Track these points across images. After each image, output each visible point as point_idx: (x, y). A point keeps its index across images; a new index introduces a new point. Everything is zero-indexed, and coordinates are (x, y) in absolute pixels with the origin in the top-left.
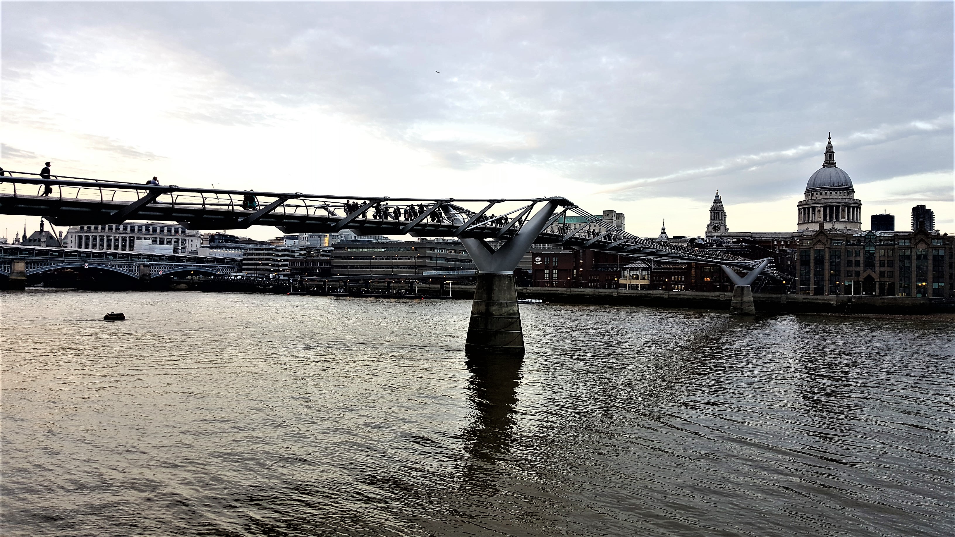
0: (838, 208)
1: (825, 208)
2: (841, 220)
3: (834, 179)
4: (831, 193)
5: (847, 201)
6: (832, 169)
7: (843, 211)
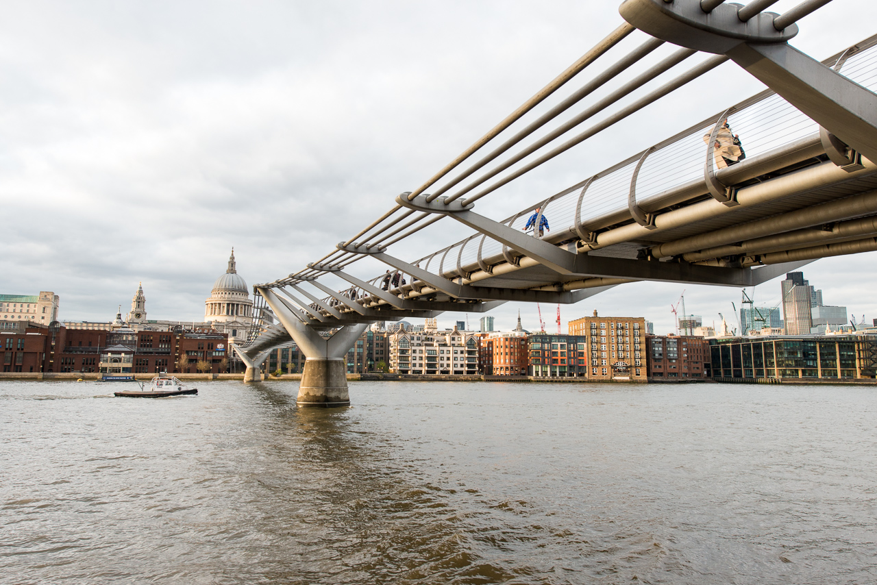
0: (238, 305)
1: (228, 304)
2: (239, 315)
3: (236, 283)
4: (233, 294)
5: (243, 300)
6: (234, 275)
7: (241, 308)
